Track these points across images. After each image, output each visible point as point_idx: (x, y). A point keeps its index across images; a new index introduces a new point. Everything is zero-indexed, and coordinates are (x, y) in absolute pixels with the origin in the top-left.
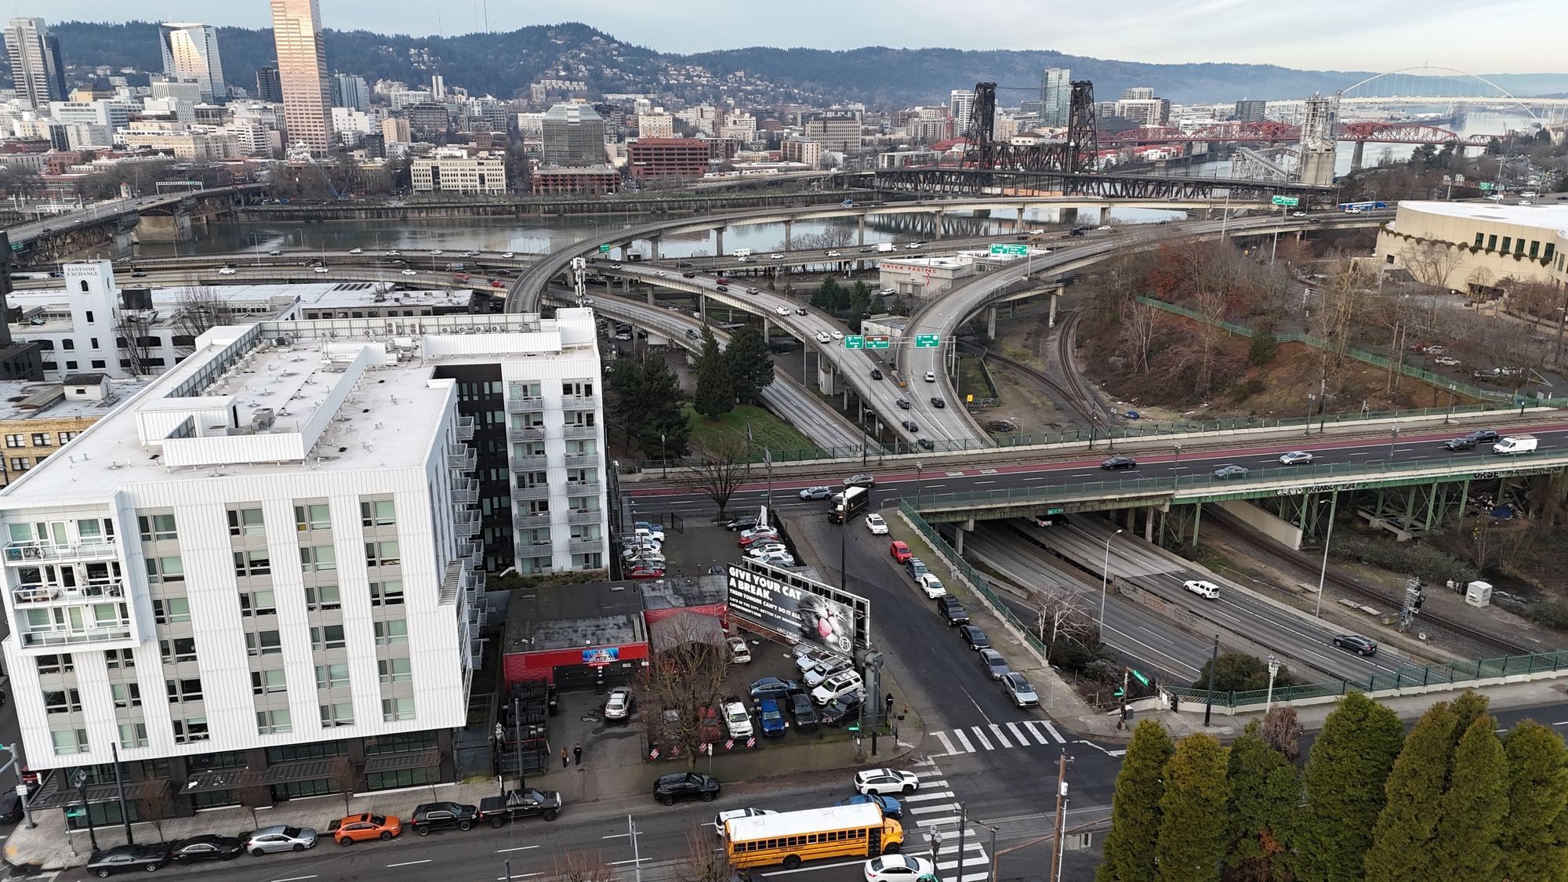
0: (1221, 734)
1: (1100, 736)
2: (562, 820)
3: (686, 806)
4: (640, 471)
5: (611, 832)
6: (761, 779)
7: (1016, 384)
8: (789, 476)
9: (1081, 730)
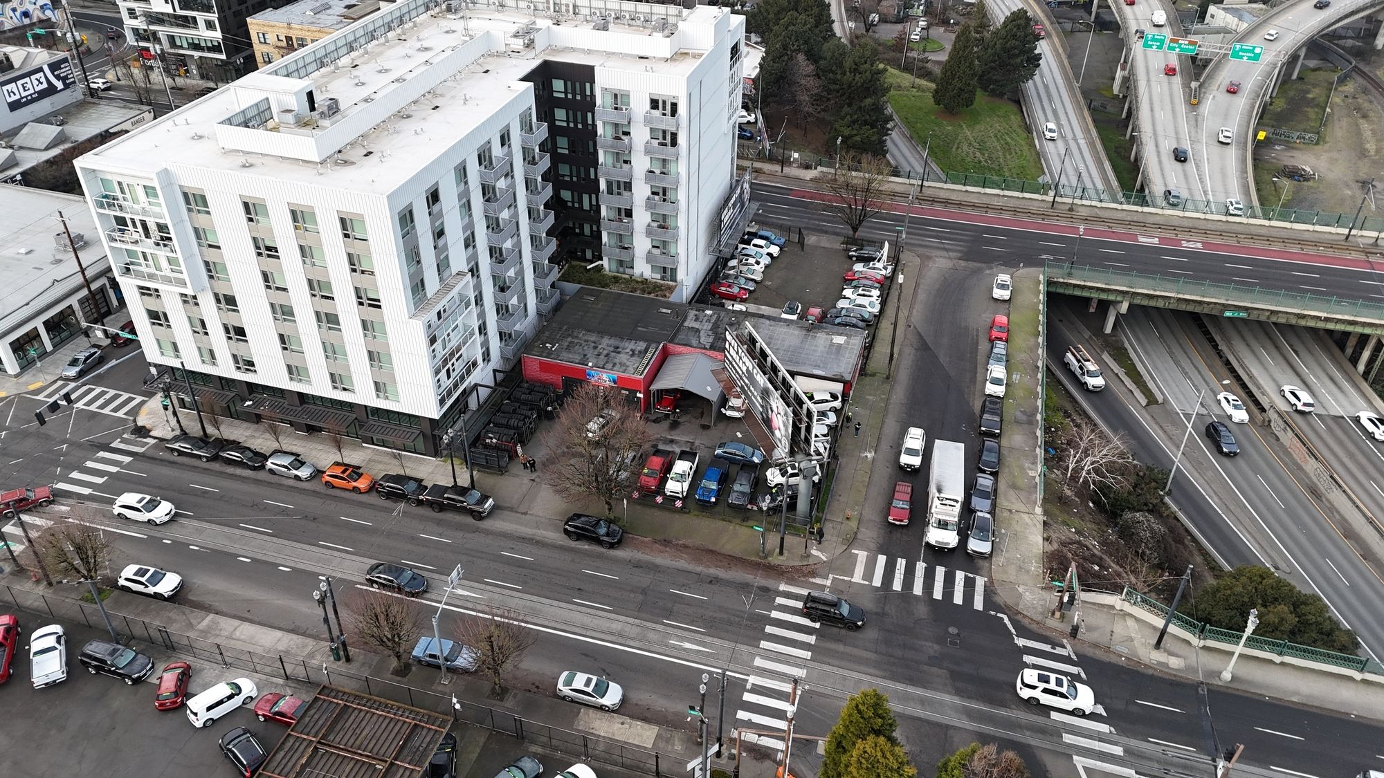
0: (1166, 665)
1: (1025, 616)
2: (487, 524)
3: (586, 547)
4: (816, 168)
5: (512, 549)
6: (666, 543)
7: (1365, 116)
8: (960, 204)
9: (1010, 602)
